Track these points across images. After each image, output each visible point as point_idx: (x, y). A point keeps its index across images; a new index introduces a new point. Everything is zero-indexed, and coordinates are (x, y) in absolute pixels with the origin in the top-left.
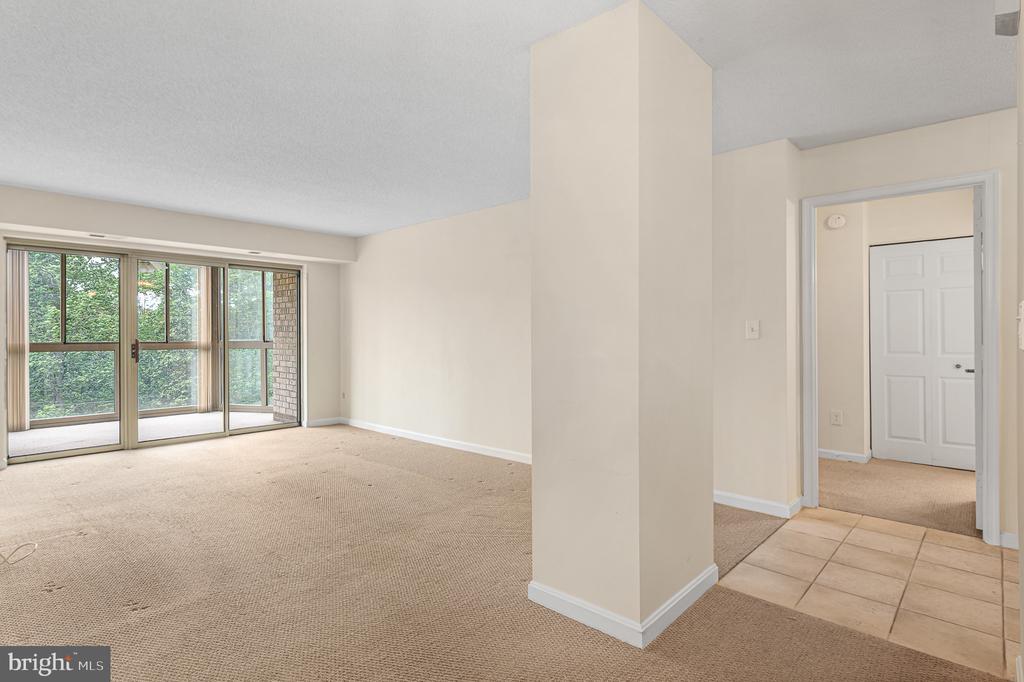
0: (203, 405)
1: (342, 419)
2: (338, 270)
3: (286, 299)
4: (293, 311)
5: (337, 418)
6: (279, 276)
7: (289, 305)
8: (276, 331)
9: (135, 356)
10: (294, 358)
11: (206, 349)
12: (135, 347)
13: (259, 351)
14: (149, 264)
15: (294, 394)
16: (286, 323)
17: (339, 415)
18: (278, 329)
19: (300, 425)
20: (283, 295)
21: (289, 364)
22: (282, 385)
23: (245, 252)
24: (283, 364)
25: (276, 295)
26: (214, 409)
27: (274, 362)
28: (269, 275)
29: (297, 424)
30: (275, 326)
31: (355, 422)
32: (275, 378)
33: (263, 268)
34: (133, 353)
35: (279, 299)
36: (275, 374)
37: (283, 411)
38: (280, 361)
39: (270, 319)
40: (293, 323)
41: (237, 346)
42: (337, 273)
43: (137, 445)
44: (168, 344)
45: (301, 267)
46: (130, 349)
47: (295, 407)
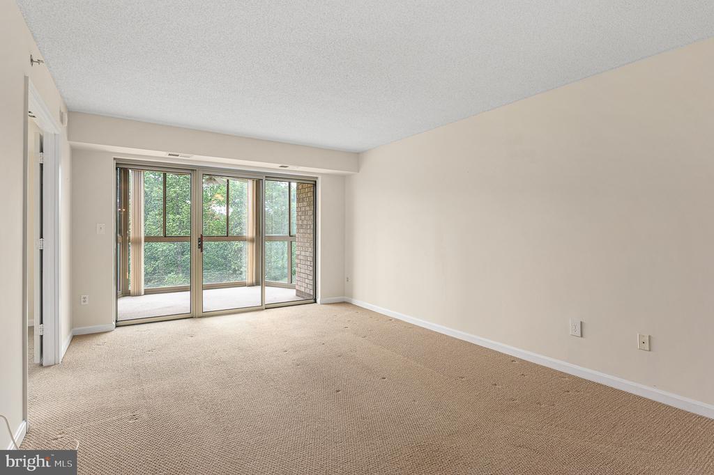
0: (249, 281)
1: (346, 299)
2: (343, 179)
3: (305, 204)
4: (311, 213)
5: (342, 297)
6: (300, 187)
7: (308, 208)
8: (298, 229)
9: (201, 246)
10: (311, 250)
11: (252, 241)
12: (201, 240)
13: (286, 243)
14: (215, 180)
15: (311, 278)
16: (305, 222)
17: (344, 295)
18: (300, 227)
19: (316, 302)
20: (303, 201)
21: (308, 254)
22: (303, 269)
23: (277, 166)
24: (303, 253)
25: (298, 201)
26: (257, 284)
27: (296, 252)
28: (294, 185)
29: (313, 301)
30: (298, 225)
31: (357, 302)
32: (297, 264)
33: (288, 179)
34: (199, 245)
35: (301, 204)
36: (297, 261)
37: (303, 289)
38: (302, 251)
39: (294, 220)
40: (311, 222)
41: (271, 239)
42: (343, 181)
43: (201, 314)
44: (228, 237)
45: (317, 178)
46: (197, 242)
47: (311, 287)
